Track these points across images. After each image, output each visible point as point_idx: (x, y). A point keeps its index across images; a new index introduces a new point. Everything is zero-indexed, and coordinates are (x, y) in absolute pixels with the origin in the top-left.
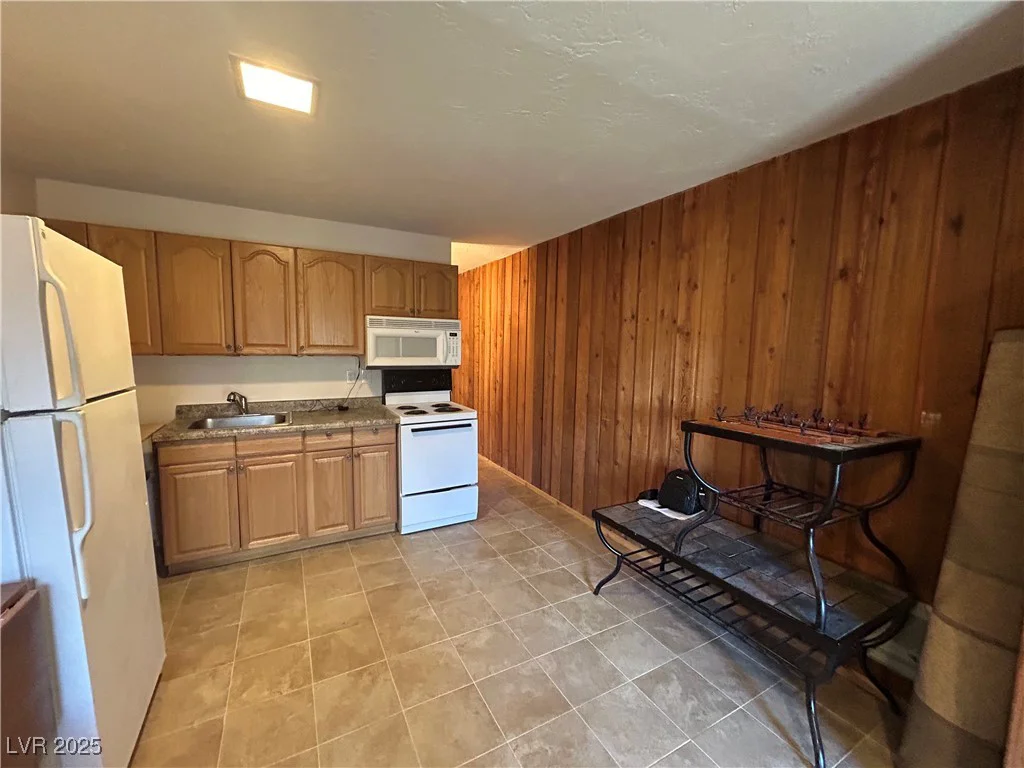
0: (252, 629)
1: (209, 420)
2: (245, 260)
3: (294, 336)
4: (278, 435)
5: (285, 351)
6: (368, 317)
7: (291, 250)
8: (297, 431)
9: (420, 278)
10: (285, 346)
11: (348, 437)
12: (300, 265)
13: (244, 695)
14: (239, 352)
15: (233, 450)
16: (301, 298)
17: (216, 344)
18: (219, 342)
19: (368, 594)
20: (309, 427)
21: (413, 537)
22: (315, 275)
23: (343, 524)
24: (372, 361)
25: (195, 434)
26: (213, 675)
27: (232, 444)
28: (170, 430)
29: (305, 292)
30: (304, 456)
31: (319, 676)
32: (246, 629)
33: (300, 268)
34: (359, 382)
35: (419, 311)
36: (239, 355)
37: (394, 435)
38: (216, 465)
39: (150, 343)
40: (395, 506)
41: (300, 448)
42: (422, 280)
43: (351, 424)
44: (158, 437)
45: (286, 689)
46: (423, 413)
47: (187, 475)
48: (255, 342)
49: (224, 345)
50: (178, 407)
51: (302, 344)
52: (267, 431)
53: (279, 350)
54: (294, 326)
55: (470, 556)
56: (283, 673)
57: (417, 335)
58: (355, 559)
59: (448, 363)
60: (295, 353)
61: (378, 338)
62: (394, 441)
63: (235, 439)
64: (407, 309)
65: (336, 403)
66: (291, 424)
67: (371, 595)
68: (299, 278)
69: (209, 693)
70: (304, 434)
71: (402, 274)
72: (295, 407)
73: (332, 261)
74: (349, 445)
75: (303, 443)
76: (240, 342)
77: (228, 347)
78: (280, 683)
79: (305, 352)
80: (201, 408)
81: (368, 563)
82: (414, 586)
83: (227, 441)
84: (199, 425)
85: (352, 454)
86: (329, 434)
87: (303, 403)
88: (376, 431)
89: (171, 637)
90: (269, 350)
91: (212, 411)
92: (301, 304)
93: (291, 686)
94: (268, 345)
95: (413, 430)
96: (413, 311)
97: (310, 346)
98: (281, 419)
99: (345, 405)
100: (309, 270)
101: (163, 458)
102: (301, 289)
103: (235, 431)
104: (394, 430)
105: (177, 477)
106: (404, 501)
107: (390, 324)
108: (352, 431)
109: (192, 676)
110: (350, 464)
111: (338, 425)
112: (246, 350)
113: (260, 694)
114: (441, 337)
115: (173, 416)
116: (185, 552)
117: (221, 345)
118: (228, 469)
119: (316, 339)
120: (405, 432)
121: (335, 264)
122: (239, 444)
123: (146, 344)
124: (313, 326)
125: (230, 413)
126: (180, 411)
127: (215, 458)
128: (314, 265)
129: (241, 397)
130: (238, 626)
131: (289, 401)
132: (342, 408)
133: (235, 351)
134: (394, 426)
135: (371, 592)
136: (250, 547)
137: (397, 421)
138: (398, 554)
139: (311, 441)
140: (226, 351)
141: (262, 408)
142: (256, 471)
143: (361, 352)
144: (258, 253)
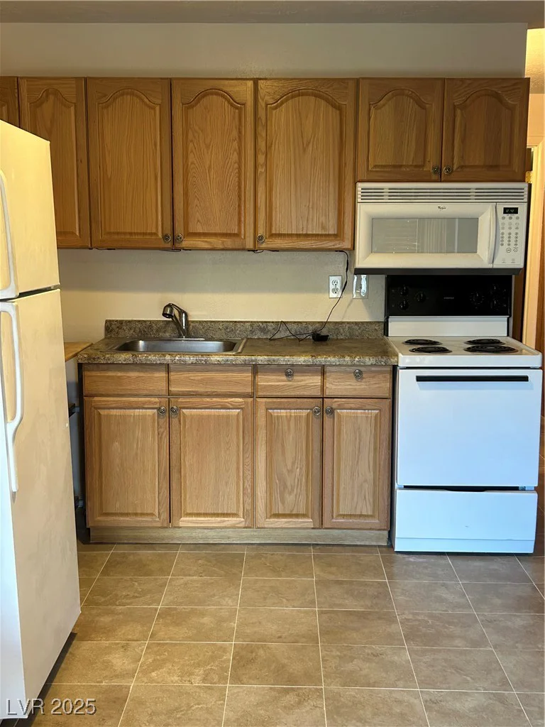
0: (172, 616)
1: (141, 343)
2: (189, 106)
3: (250, 220)
4: (221, 367)
5: (237, 243)
6: (360, 186)
7: (250, 83)
8: (245, 364)
9: (455, 107)
10: (237, 235)
11: (317, 380)
12: (262, 104)
13: (154, 674)
14: (177, 245)
15: (164, 384)
16: (261, 159)
17: (151, 234)
18: (154, 231)
19: (321, 613)
20: (261, 359)
21: (412, 559)
22: (282, 119)
23: (304, 516)
24: (364, 259)
25: (124, 357)
26: (125, 647)
27: (164, 374)
28: (97, 350)
29: (268, 147)
30: (254, 404)
31: (237, 679)
32: (165, 614)
33: (262, 113)
34: (347, 297)
35: (450, 170)
36: (179, 250)
37: (388, 385)
38: (145, 403)
39: (77, 234)
40: (387, 502)
41: (249, 390)
42: (459, 112)
43: (321, 359)
44: (83, 358)
45: (197, 681)
46: (444, 351)
47: (114, 412)
48: (200, 229)
49: (160, 235)
50: (107, 321)
51: (261, 232)
52: (206, 361)
53: (229, 243)
54: (250, 206)
55: (498, 601)
56: (199, 665)
57: (444, 213)
58: (316, 570)
59: (498, 264)
60: (251, 247)
61: (375, 221)
62: (387, 393)
63: (168, 368)
64: (429, 168)
65: (311, 328)
66: (239, 354)
67: (325, 617)
68: (260, 128)
69: (119, 661)
70: (256, 369)
71: (421, 105)
72: (252, 332)
73: (307, 94)
74: (319, 394)
75: (254, 383)
76: (180, 230)
77: (165, 237)
78: (191, 674)
79: (264, 246)
80: (133, 325)
81: (332, 577)
82: (391, 619)
83: (159, 371)
84: (129, 347)
85: (323, 408)
86: (289, 372)
87: (262, 326)
88: (359, 375)
89: (88, 602)
90: (217, 242)
91: (146, 330)
92: (261, 170)
93: (204, 680)
94: (215, 235)
95: (419, 379)
96: (438, 171)
97: (272, 235)
98: (229, 346)
99: (324, 332)
100: (274, 112)
101: (88, 387)
102: (262, 144)
103: (168, 357)
104: (389, 377)
105: (103, 412)
106: (400, 495)
107: (395, 196)
108: (323, 371)
109: (105, 643)
110: (318, 422)
111: (301, 359)
112: (186, 243)
113: (170, 677)
114: (487, 215)
115: (101, 334)
116: (107, 514)
117: (156, 234)
118: (159, 409)
119: (280, 226)
120: (406, 380)
121: (313, 98)
122: (173, 376)
123: (73, 233)
124: (277, 202)
125: (168, 335)
126: (110, 327)
127: (145, 392)
128: (282, 103)
129: (181, 312)
130: (156, 609)
131: (244, 322)
132: (319, 337)
133: (172, 242)
134: (389, 369)
135: (326, 612)
136: (181, 524)
137: (393, 361)
138: (381, 575)
139: (265, 381)
140: (163, 244)
141: (206, 330)
142: (192, 417)
143: (347, 245)
144: (205, 94)
